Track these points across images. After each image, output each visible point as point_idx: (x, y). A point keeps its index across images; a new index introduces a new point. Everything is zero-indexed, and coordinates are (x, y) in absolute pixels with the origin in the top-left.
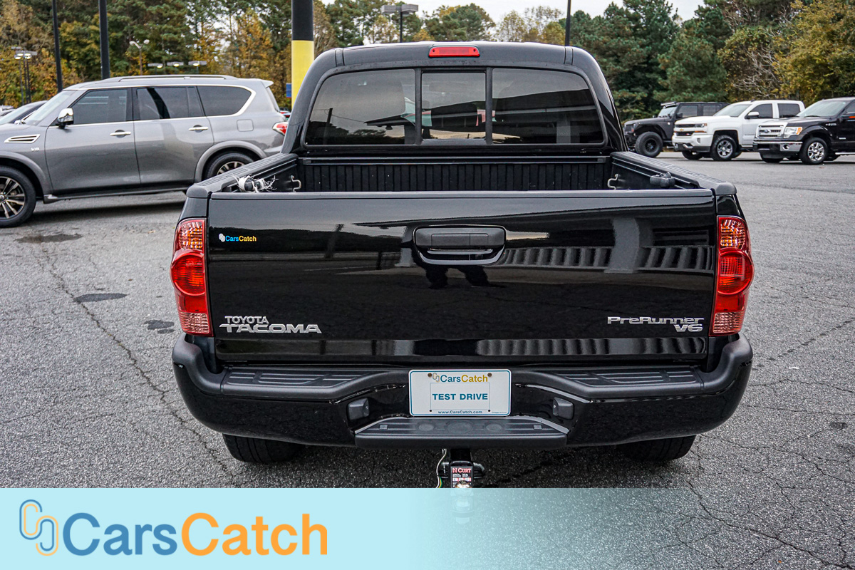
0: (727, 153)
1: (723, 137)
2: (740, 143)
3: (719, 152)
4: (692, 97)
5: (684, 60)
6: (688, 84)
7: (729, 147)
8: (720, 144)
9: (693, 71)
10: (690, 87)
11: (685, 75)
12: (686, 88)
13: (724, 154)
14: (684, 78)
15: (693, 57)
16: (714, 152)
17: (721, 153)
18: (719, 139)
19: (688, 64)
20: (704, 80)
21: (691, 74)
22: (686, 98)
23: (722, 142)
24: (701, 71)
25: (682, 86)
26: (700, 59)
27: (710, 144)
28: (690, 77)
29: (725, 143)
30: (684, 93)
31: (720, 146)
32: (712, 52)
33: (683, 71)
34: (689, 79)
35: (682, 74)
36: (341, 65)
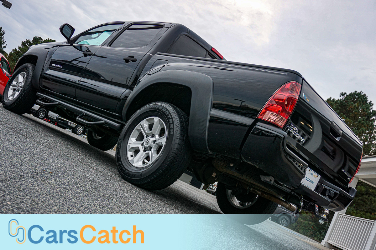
0: (42, 116)
1: (43, 109)
2: (49, 114)
3: (39, 114)
7: (44, 114)
8: (41, 111)
13: (41, 116)
16: (37, 113)
17: (40, 115)
18: (42, 109)
23: (42, 111)
27: (37, 110)
29: (43, 112)
31: (41, 112)
36: (188, 33)
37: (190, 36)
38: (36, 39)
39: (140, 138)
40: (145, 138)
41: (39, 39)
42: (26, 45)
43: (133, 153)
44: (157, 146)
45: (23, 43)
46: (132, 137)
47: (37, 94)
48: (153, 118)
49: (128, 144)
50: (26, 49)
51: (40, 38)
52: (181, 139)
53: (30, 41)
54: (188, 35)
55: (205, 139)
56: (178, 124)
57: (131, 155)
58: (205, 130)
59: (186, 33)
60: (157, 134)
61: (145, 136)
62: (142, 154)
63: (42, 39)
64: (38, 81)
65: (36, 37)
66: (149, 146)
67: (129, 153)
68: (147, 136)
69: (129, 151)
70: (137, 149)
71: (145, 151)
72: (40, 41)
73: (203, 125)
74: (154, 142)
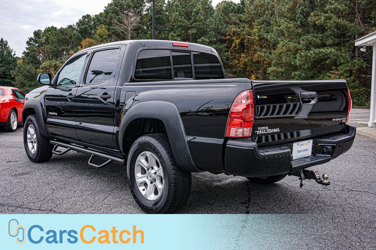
4: (29, 89)
5: (23, 73)
6: (27, 84)
9: (27, 78)
10: (27, 85)
11: (25, 80)
12: (25, 85)
14: (24, 81)
15: (27, 72)
19: (25, 75)
20: (33, 82)
21: (27, 79)
22: (26, 90)
24: (31, 78)
25: (23, 85)
26: (30, 73)
28: (27, 81)
30: (25, 88)
32: (35, 70)
33: (23, 78)
34: (27, 82)
35: (23, 79)
36: (144, 46)
37: (147, 48)
38: (36, 34)
39: (144, 171)
40: (147, 171)
41: (39, 32)
42: (31, 43)
43: (144, 186)
44: (159, 177)
45: (27, 43)
46: (137, 173)
47: (50, 143)
48: (145, 153)
49: (137, 181)
50: (33, 47)
51: (39, 30)
52: (174, 168)
53: (32, 38)
54: (144, 49)
55: (192, 164)
56: (166, 156)
57: (143, 190)
58: (189, 157)
59: (141, 49)
60: (155, 166)
61: (146, 169)
62: (150, 186)
63: (41, 31)
64: (44, 127)
65: (35, 31)
66: (153, 179)
67: (141, 188)
68: (148, 169)
69: (140, 186)
70: (144, 183)
71: (151, 183)
72: (40, 34)
73: (185, 153)
74: (156, 173)
